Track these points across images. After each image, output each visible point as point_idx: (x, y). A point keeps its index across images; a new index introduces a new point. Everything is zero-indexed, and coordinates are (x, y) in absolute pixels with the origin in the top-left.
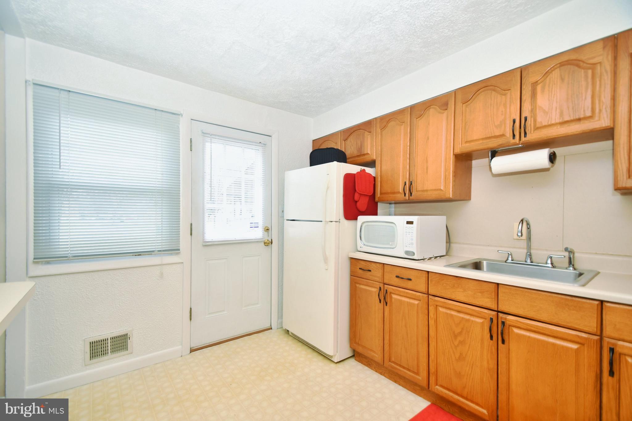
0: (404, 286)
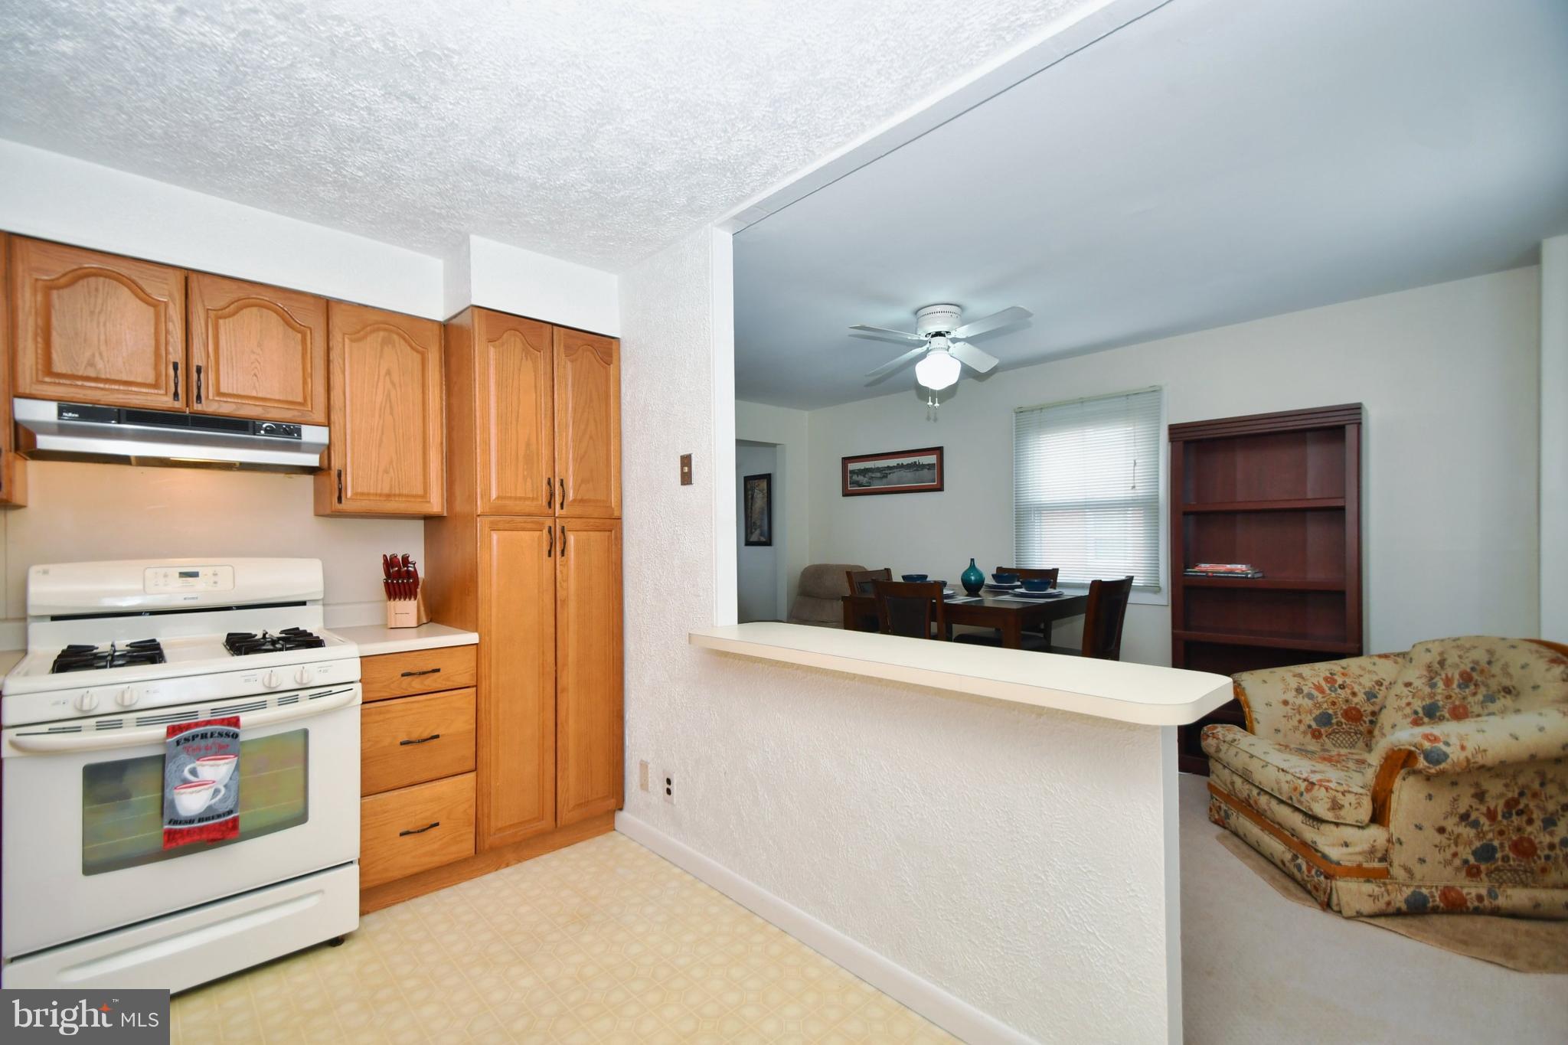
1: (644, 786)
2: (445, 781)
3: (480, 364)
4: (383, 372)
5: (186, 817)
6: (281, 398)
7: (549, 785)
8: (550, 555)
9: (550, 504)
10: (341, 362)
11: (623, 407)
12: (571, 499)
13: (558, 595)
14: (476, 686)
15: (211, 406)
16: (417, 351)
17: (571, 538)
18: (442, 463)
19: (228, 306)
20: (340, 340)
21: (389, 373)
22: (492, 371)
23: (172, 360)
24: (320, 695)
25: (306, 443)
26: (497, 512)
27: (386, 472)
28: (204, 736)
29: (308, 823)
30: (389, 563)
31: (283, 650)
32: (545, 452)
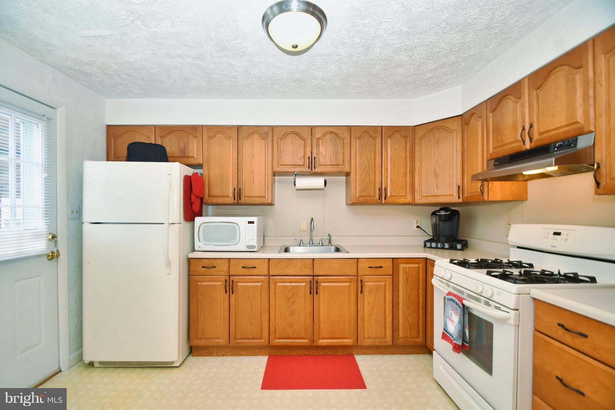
0: (249, 273)
6: (566, 124)
19: (543, 83)
28: (453, 301)
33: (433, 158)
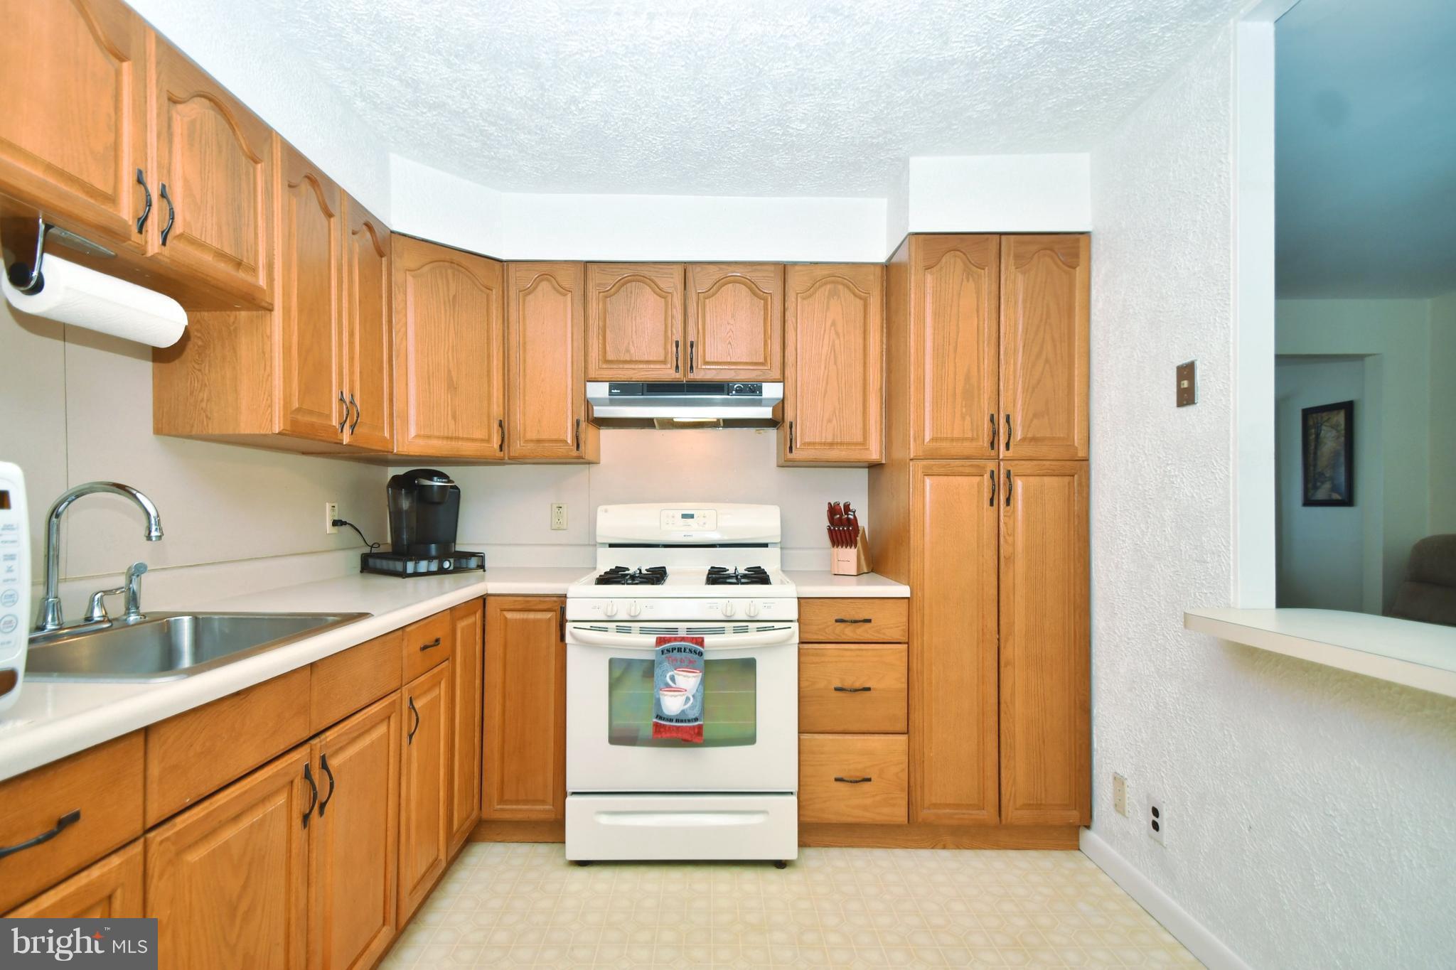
1: (1119, 807)
2: (876, 737)
3: (916, 293)
4: (829, 323)
5: (668, 716)
6: (748, 361)
7: (991, 772)
8: (992, 504)
9: (992, 444)
10: (794, 321)
11: (1093, 318)
12: (1019, 438)
13: (1002, 551)
14: (908, 643)
15: (703, 373)
16: (860, 298)
17: (1019, 484)
18: (881, 408)
19: (713, 287)
20: (794, 300)
21: (834, 324)
22: (929, 299)
23: (675, 340)
24: (765, 629)
25: (765, 399)
26: (931, 456)
27: (830, 421)
28: (679, 650)
29: (756, 745)
30: (833, 510)
31: (738, 584)
32: (987, 385)
33: (445, 340)
